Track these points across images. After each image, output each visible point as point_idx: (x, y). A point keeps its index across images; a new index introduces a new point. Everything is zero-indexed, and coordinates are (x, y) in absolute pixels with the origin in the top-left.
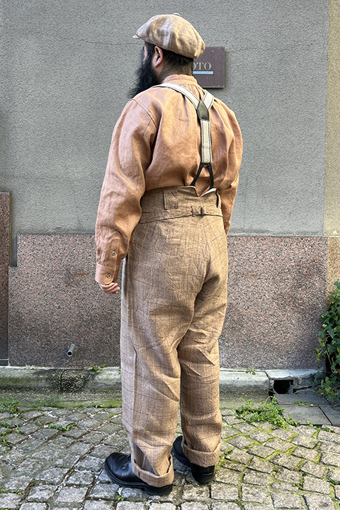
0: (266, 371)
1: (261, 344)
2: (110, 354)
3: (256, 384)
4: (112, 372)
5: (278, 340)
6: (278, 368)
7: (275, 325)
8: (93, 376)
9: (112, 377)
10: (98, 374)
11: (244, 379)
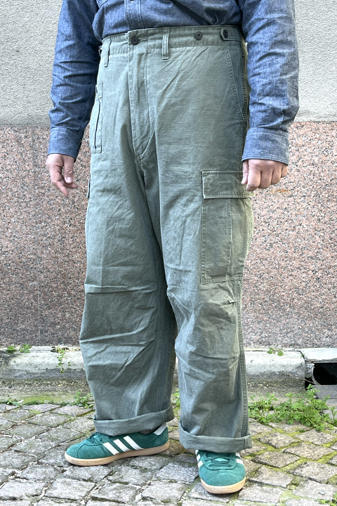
0: (301, 350)
1: (293, 307)
2: (36, 326)
3: (282, 369)
4: (39, 354)
5: (323, 300)
6: (324, 346)
7: (319, 274)
8: (7, 360)
9: (38, 361)
10: (14, 356)
11: (262, 362)
